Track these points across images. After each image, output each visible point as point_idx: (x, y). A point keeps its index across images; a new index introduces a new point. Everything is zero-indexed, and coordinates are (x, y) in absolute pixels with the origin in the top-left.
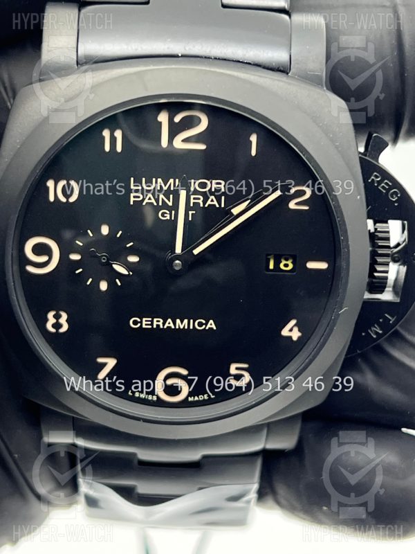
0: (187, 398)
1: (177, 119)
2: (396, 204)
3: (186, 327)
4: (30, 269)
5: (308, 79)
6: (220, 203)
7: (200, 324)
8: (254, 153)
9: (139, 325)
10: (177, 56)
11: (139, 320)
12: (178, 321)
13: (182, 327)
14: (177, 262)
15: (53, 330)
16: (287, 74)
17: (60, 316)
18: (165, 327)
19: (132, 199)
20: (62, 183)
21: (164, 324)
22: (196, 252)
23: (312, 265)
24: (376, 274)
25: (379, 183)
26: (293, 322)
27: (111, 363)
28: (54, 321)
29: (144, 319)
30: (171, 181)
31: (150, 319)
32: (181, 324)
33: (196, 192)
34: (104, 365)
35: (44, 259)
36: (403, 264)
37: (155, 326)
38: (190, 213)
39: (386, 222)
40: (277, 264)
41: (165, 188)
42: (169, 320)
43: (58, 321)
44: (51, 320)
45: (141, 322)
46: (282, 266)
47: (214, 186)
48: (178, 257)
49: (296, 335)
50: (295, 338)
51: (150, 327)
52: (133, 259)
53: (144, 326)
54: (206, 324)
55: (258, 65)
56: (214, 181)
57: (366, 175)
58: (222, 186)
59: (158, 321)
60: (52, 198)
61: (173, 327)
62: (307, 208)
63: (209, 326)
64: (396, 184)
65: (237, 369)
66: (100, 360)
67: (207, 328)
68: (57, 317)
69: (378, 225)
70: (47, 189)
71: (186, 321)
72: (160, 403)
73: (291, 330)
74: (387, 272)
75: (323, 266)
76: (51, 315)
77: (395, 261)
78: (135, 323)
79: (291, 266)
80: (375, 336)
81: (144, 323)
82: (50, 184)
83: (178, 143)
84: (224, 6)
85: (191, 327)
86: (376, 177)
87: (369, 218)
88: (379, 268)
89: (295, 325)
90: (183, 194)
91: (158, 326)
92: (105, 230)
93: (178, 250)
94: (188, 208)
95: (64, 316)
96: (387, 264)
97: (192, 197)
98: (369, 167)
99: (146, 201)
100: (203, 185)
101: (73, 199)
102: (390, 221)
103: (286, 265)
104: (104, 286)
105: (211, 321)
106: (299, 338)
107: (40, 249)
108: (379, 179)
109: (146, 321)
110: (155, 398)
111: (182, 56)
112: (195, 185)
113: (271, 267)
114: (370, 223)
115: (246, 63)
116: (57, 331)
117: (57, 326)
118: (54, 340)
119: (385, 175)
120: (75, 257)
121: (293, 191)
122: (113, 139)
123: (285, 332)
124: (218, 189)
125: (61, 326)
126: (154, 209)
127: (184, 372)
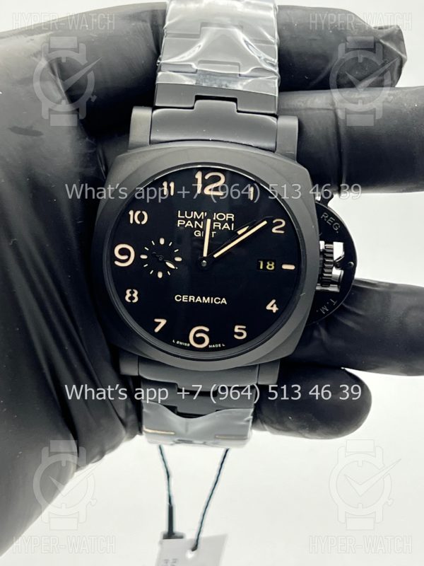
0: (208, 346)
1: (207, 177)
2: (337, 232)
4: (117, 263)
5: (287, 156)
6: (231, 228)
7: (217, 301)
10: (209, 140)
12: (204, 298)
14: (204, 261)
15: (129, 301)
16: (274, 152)
17: (134, 292)
19: (179, 224)
20: (138, 213)
21: (195, 299)
22: (216, 256)
23: (285, 267)
24: (325, 275)
25: (327, 219)
26: (274, 301)
27: (163, 322)
28: (130, 295)
30: (202, 213)
32: (206, 300)
33: (217, 220)
34: (159, 323)
35: (125, 257)
36: (341, 269)
38: (213, 233)
39: (332, 243)
40: (265, 265)
41: (199, 218)
42: (199, 297)
43: (132, 295)
44: (128, 295)
45: (182, 298)
46: (268, 267)
47: (227, 217)
48: (204, 258)
49: (275, 309)
50: (274, 311)
52: (178, 259)
54: (221, 301)
55: (257, 147)
56: (228, 215)
57: (319, 214)
58: (232, 218)
60: (131, 222)
62: (283, 232)
63: (222, 302)
64: (338, 220)
65: (239, 329)
66: (157, 320)
68: (132, 293)
69: (326, 245)
70: (129, 215)
71: (208, 298)
72: (192, 348)
73: (272, 306)
74: (331, 273)
75: (292, 267)
76: (128, 291)
77: (337, 267)
78: (178, 298)
79: (273, 268)
80: (324, 313)
82: (131, 213)
83: (207, 192)
84: (238, 111)
86: (326, 215)
87: (321, 239)
88: (326, 270)
89: (275, 303)
90: (209, 221)
91: (192, 301)
92: (162, 241)
93: (205, 254)
94: (211, 230)
95: (136, 293)
96: (332, 268)
97: (215, 223)
98: (322, 209)
99: (187, 225)
100: (221, 217)
101: (144, 222)
102: (334, 243)
103: (270, 267)
104: (160, 275)
105: (224, 299)
106: (277, 311)
107: (123, 252)
108: (327, 217)
110: (188, 345)
111: (212, 140)
112: (216, 216)
113: (261, 267)
114: (322, 243)
115: (249, 145)
116: (132, 301)
117: (131, 298)
118: (130, 307)
119: (331, 214)
120: (144, 257)
121: (274, 222)
122: (169, 188)
123: (268, 307)
124: (230, 219)
125: (134, 298)
126: (191, 230)
127: (207, 329)
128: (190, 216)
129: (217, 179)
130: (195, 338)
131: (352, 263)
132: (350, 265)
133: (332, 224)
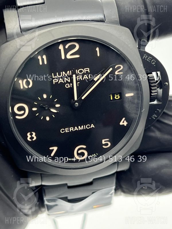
0: (87, 157)
1: (67, 47)
2: (155, 66)
3: (83, 129)
4: (17, 117)
5: (113, 22)
7: (88, 127)
8: (98, 55)
9: (64, 131)
10: (60, 22)
11: (64, 130)
12: (79, 127)
13: (81, 129)
14: (76, 103)
15: (30, 140)
16: (104, 22)
17: (32, 134)
18: (75, 130)
20: (25, 81)
21: (74, 129)
22: (83, 98)
24: (152, 94)
25: (147, 58)
26: (124, 119)
28: (30, 136)
29: (66, 129)
30: (68, 72)
31: (68, 128)
32: (81, 128)
33: (78, 74)
34: (53, 150)
35: (22, 112)
36: (161, 88)
37: (70, 131)
38: (78, 83)
40: (113, 97)
41: (66, 75)
42: (76, 127)
43: (32, 136)
45: (65, 130)
46: (115, 98)
47: (85, 71)
48: (76, 101)
49: (125, 124)
50: (125, 125)
51: (69, 131)
52: (58, 106)
53: (66, 132)
54: (90, 126)
55: (93, 21)
56: (85, 69)
57: (142, 56)
58: (88, 70)
59: (71, 129)
60: (22, 88)
61: (78, 130)
62: (122, 73)
63: (91, 127)
64: (153, 58)
65: (105, 141)
66: (51, 148)
67: (91, 128)
68: (31, 134)
69: (149, 75)
71: (82, 126)
73: (123, 122)
74: (156, 93)
75: (131, 94)
76: (28, 134)
77: (158, 88)
78: (63, 131)
79: (119, 97)
80: (154, 119)
81: (66, 130)
82: (21, 82)
83: (69, 57)
85: (85, 128)
86: (146, 56)
88: (153, 92)
90: (74, 76)
91: (72, 130)
92: (45, 96)
93: (76, 99)
95: (34, 134)
96: (156, 90)
98: (143, 53)
100: (81, 71)
101: (30, 86)
102: (153, 73)
103: (117, 97)
104: (48, 119)
106: (127, 125)
107: (20, 109)
108: (146, 57)
109: (67, 129)
111: (62, 22)
112: (77, 72)
113: (112, 99)
115: (88, 20)
116: (32, 140)
117: (32, 138)
118: (32, 144)
119: (149, 55)
120: (34, 109)
121: (116, 67)
122: (43, 60)
123: (121, 123)
124: (87, 72)
125: (33, 138)
126: (63, 84)
127: (84, 147)
128: (60, 75)
129: (74, 47)
130: (78, 154)
131: (167, 83)
132: (166, 84)
133: (151, 61)
